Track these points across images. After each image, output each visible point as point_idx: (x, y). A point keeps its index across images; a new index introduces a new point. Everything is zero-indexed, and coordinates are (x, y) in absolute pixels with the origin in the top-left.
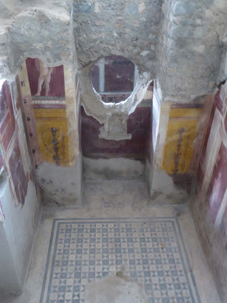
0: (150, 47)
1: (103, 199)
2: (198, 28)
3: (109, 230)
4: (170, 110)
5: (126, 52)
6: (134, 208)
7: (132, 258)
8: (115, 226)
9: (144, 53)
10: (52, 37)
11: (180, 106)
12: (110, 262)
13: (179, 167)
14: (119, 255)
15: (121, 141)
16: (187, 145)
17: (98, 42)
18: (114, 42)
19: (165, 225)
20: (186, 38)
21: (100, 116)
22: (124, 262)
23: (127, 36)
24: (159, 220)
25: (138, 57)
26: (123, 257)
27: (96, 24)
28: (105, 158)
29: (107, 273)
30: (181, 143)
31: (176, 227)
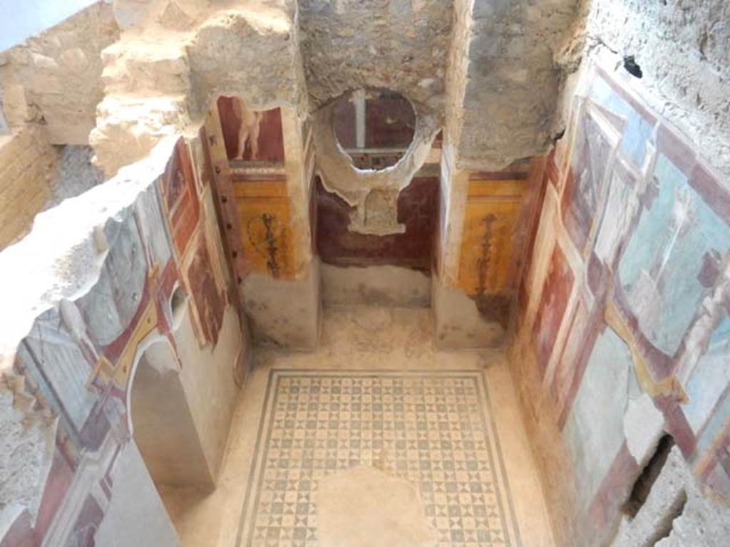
0: (435, 72)
1: (356, 338)
2: (514, 39)
3: (363, 390)
4: (468, 183)
5: (393, 81)
6: (409, 354)
7: (401, 438)
8: (374, 383)
9: (425, 83)
10: (260, 61)
11: (485, 176)
12: (363, 444)
13: (487, 284)
14: (378, 432)
15: (387, 236)
16: (500, 245)
17: (343, 64)
18: (370, 64)
19: (462, 383)
20: (493, 57)
21: (351, 193)
22: (386, 444)
23: (393, 53)
24: (450, 374)
25: (415, 90)
26: (386, 436)
27: (339, 34)
28: (360, 265)
29: (357, 462)
30: (491, 241)
31: (482, 388)
